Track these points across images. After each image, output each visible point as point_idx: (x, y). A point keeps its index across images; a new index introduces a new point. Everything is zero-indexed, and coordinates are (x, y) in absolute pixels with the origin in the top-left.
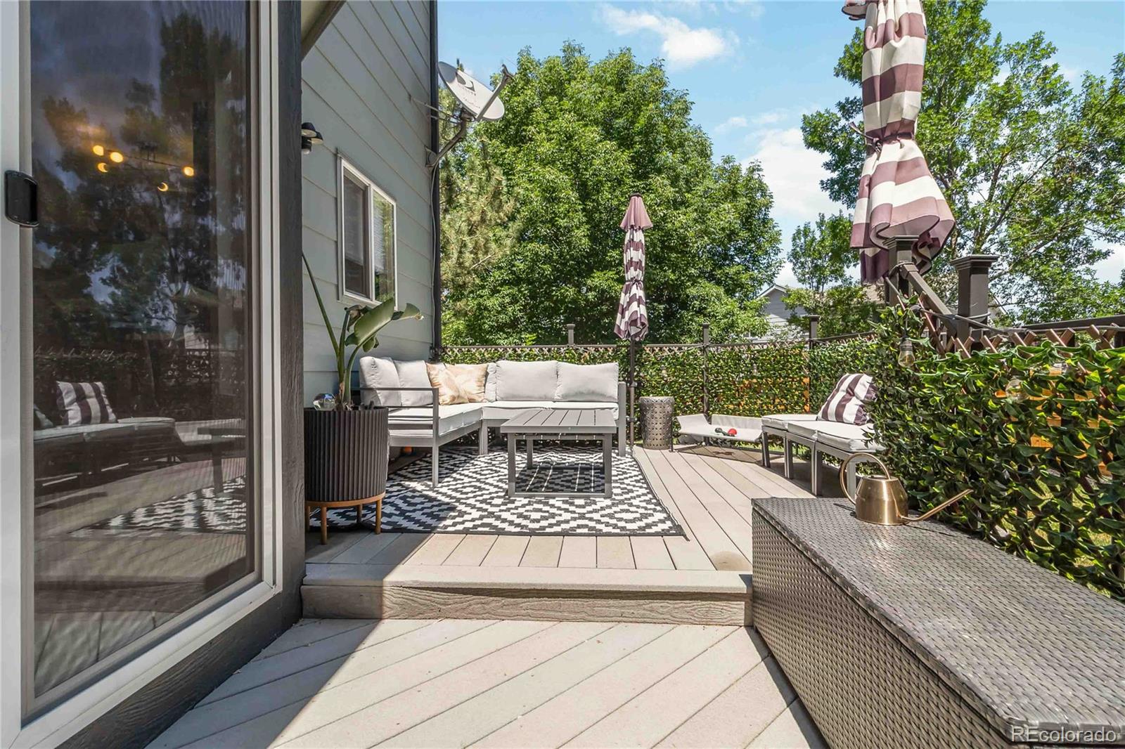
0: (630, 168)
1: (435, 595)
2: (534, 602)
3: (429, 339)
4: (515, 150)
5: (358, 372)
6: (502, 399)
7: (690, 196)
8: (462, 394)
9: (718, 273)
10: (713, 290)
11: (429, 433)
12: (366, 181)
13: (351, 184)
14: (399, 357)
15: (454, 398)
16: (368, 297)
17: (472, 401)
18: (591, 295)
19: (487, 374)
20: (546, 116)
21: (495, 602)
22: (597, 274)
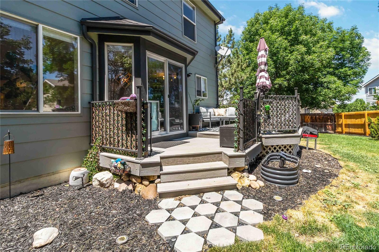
0: (288, 44)
1: (202, 135)
2: (212, 136)
3: (216, 103)
4: (253, 44)
5: (199, 110)
6: (230, 115)
7: (314, 48)
8: (220, 114)
9: (337, 72)
10: (333, 78)
11: (209, 119)
12: (200, 76)
13: (197, 77)
14: (208, 107)
15: (218, 115)
16: (201, 96)
17: (223, 116)
18: (276, 86)
19: (226, 110)
20: (263, 31)
21: (208, 136)
22: (278, 79)
